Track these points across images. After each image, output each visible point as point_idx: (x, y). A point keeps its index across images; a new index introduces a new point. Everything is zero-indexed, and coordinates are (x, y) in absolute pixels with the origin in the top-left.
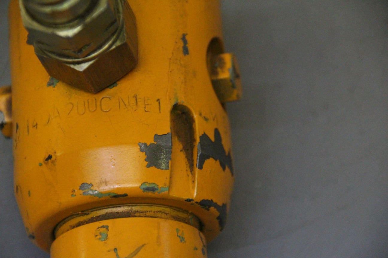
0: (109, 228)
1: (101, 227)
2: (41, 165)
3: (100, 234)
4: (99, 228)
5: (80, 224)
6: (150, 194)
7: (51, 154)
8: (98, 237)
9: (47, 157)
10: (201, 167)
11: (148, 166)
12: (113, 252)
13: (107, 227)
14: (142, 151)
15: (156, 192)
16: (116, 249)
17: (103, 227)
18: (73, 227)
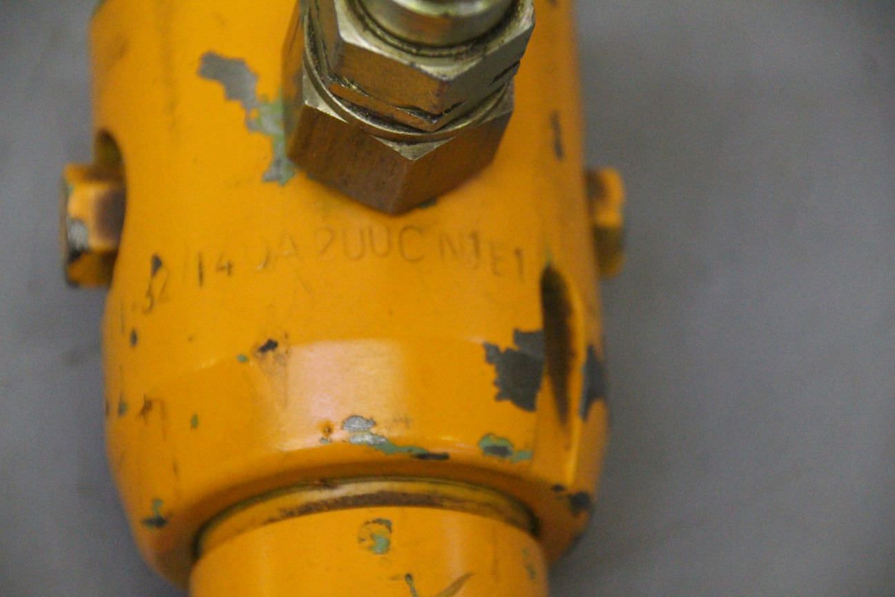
0: (394, 527)
1: (374, 522)
2: (244, 359)
3: (372, 536)
4: (368, 523)
5: (308, 509)
6: (494, 461)
7: (275, 338)
8: (368, 543)
9: (263, 342)
10: (585, 414)
11: (499, 397)
12: (403, 581)
13: (388, 524)
14: (489, 359)
15: (508, 459)
16: (409, 577)
17: (379, 521)
18: (290, 514)
